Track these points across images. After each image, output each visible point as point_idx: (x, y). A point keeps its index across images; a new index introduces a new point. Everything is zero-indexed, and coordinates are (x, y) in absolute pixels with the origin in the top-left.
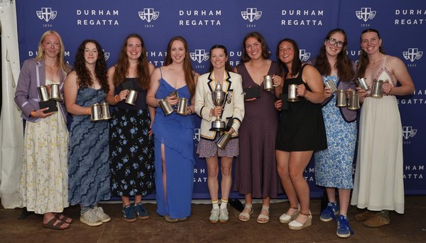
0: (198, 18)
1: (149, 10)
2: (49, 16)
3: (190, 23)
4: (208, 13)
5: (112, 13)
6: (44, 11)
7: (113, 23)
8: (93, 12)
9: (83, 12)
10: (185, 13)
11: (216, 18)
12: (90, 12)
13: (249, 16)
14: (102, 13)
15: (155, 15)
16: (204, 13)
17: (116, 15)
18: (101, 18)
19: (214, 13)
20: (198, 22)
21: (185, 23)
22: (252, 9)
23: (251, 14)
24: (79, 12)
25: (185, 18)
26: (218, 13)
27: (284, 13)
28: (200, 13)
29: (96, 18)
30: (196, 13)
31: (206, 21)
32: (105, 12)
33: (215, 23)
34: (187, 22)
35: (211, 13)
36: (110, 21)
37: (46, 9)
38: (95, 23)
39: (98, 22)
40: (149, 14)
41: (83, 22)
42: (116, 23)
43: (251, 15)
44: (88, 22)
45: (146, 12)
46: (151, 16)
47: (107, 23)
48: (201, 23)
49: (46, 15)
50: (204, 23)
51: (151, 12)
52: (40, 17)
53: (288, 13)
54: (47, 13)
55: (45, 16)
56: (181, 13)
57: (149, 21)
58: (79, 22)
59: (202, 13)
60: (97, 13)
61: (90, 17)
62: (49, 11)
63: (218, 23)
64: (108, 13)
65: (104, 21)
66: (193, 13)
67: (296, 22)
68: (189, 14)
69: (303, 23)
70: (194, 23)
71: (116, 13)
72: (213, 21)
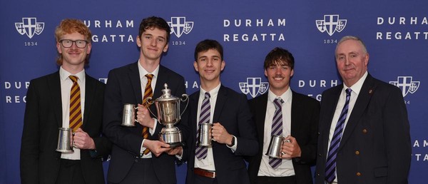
0: (250, 31)
1: (178, 19)
2: (33, 29)
3: (240, 38)
4: (266, 22)
5: (124, 24)
6: (26, 23)
7: (126, 38)
8: (97, 24)
10: (232, 23)
11: (278, 30)
13: (328, 27)
14: (110, 24)
15: (187, 27)
16: (260, 23)
17: (130, 27)
18: (108, 32)
19: (275, 22)
20: (250, 37)
21: (231, 38)
22: (331, 17)
23: (331, 23)
25: (231, 30)
26: (282, 22)
27: (380, 21)
28: (254, 23)
29: (101, 32)
30: (248, 23)
31: (264, 35)
32: (114, 24)
33: (277, 37)
34: (235, 37)
35: (271, 23)
36: (122, 36)
37: (29, 19)
38: (100, 38)
39: (105, 39)
40: (178, 25)
42: (131, 38)
43: (329, 25)
45: (175, 22)
46: (181, 28)
47: (118, 39)
48: (255, 37)
49: (29, 28)
50: (260, 38)
51: (182, 22)
52: (20, 31)
53: (386, 21)
54: (30, 26)
55: (27, 29)
56: (226, 23)
57: (179, 36)
59: (258, 23)
60: (103, 24)
62: (33, 23)
63: (282, 37)
64: (119, 24)
65: (113, 36)
66: (243, 23)
67: (398, 36)
68: (238, 24)
69: (408, 36)
70: (245, 38)
71: (130, 24)
72: (273, 35)
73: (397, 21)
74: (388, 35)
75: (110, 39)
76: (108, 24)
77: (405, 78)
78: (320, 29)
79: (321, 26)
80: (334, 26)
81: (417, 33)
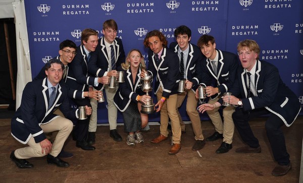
0: (139, 8)
1: (108, 3)
2: (45, 9)
3: (134, 11)
4: (145, 5)
5: (84, 6)
6: (42, 7)
7: (85, 13)
8: (73, 6)
9: (66, 7)
10: (131, 5)
11: (150, 7)
12: (71, 6)
13: (172, 6)
15: (112, 7)
16: (143, 5)
17: (87, 8)
18: (78, 10)
19: (149, 4)
20: (139, 11)
21: (131, 11)
22: (173, 1)
23: (173, 4)
24: (64, 7)
25: (131, 8)
26: (152, 4)
27: (193, 3)
28: (140, 5)
29: (75, 10)
30: (138, 5)
31: (144, 10)
32: (80, 6)
33: (150, 11)
35: (147, 5)
38: (74, 13)
39: (76, 13)
40: (108, 6)
41: (66, 13)
42: (88, 12)
44: (70, 13)
45: (106, 5)
46: (109, 8)
47: (82, 13)
48: (141, 11)
49: (44, 9)
51: (109, 5)
52: (39, 10)
53: (196, 3)
54: (44, 8)
56: (128, 5)
57: (108, 11)
58: (64, 13)
60: (75, 7)
61: (71, 9)
62: (45, 6)
63: (152, 11)
64: (82, 6)
65: (80, 12)
66: (136, 5)
67: (201, 9)
68: (133, 5)
69: (205, 9)
70: (137, 11)
71: (87, 6)
72: (148, 10)
73: (201, 3)
74: (197, 9)
75: (78, 13)
76: (78, 6)
77: (204, 27)
78: (168, 7)
79: (169, 6)
80: (174, 6)
81: (209, 8)
